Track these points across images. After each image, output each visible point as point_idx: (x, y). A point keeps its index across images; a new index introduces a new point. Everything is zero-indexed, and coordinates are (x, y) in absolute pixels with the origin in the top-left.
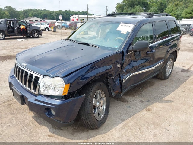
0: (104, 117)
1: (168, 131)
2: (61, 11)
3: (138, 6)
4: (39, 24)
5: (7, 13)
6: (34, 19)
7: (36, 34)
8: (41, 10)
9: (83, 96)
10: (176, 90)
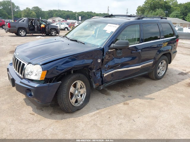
0: (82, 104)
1: (134, 122)
2: (83, 12)
3: (160, 9)
4: (59, 24)
5: (34, 13)
6: (57, 19)
7: (54, 33)
8: (65, 11)
9: (59, 82)
10: (163, 90)
